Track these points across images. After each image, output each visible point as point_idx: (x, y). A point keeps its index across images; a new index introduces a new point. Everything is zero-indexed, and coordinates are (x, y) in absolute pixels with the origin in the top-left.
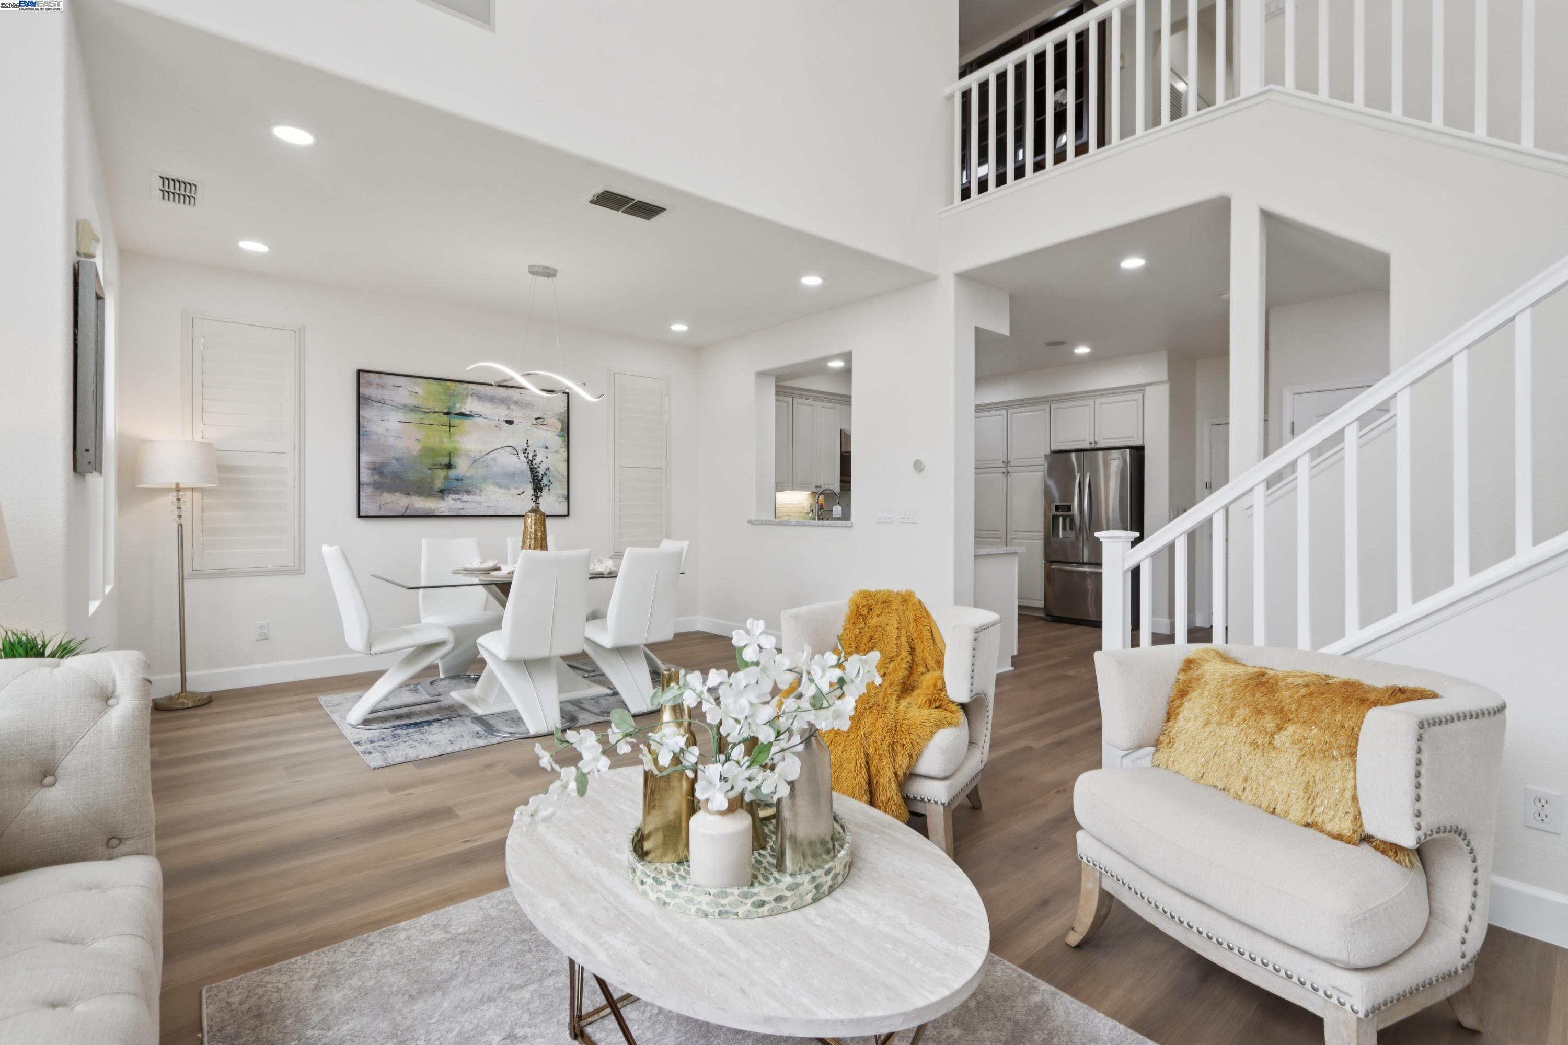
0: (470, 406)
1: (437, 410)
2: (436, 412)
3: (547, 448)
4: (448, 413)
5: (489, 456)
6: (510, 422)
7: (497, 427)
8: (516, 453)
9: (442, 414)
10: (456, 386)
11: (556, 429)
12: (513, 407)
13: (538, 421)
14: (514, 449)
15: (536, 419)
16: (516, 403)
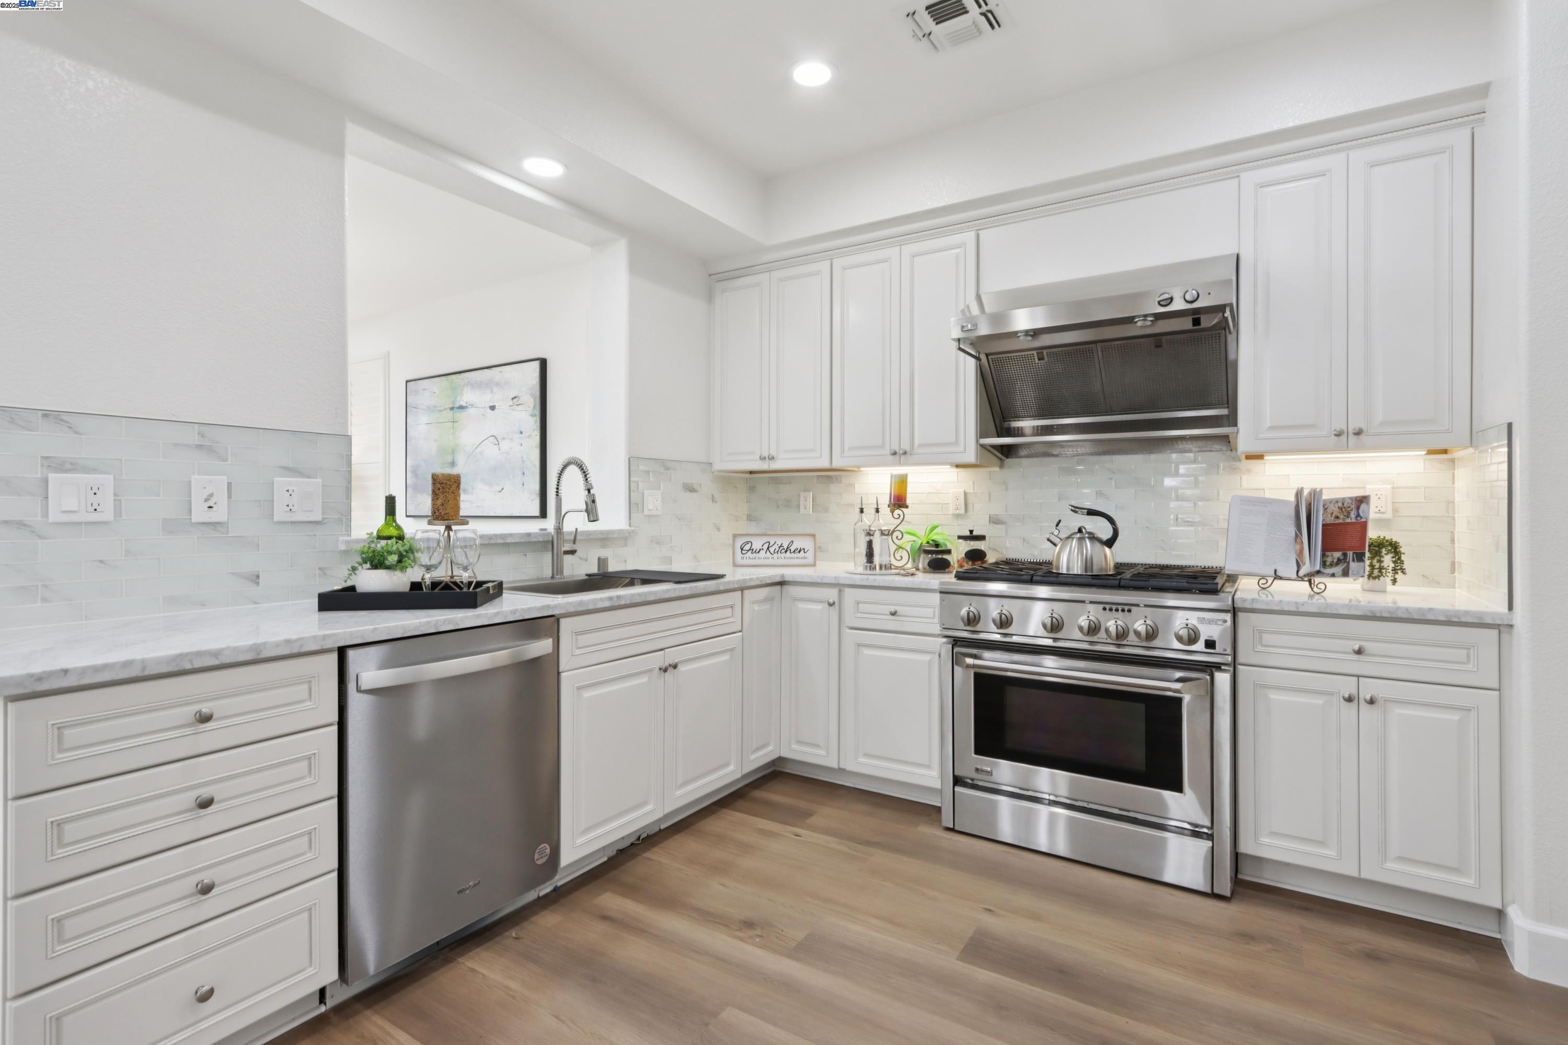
0: (467, 397)
1: (446, 407)
2: (445, 409)
3: (521, 433)
4: (452, 409)
5: (478, 450)
6: (493, 408)
7: (483, 415)
8: (497, 443)
9: (449, 410)
10: (457, 378)
11: (529, 407)
12: (495, 389)
13: (515, 400)
14: (496, 438)
15: (513, 399)
16: (497, 384)
